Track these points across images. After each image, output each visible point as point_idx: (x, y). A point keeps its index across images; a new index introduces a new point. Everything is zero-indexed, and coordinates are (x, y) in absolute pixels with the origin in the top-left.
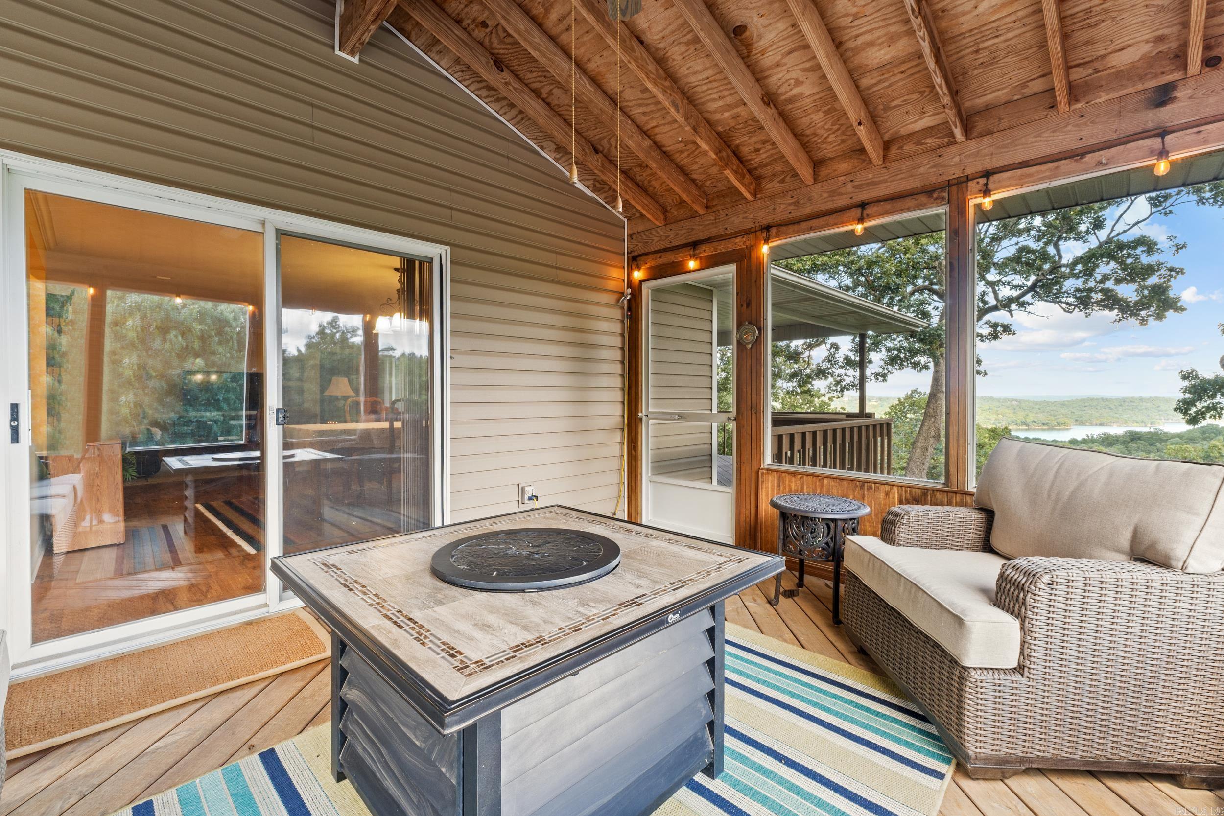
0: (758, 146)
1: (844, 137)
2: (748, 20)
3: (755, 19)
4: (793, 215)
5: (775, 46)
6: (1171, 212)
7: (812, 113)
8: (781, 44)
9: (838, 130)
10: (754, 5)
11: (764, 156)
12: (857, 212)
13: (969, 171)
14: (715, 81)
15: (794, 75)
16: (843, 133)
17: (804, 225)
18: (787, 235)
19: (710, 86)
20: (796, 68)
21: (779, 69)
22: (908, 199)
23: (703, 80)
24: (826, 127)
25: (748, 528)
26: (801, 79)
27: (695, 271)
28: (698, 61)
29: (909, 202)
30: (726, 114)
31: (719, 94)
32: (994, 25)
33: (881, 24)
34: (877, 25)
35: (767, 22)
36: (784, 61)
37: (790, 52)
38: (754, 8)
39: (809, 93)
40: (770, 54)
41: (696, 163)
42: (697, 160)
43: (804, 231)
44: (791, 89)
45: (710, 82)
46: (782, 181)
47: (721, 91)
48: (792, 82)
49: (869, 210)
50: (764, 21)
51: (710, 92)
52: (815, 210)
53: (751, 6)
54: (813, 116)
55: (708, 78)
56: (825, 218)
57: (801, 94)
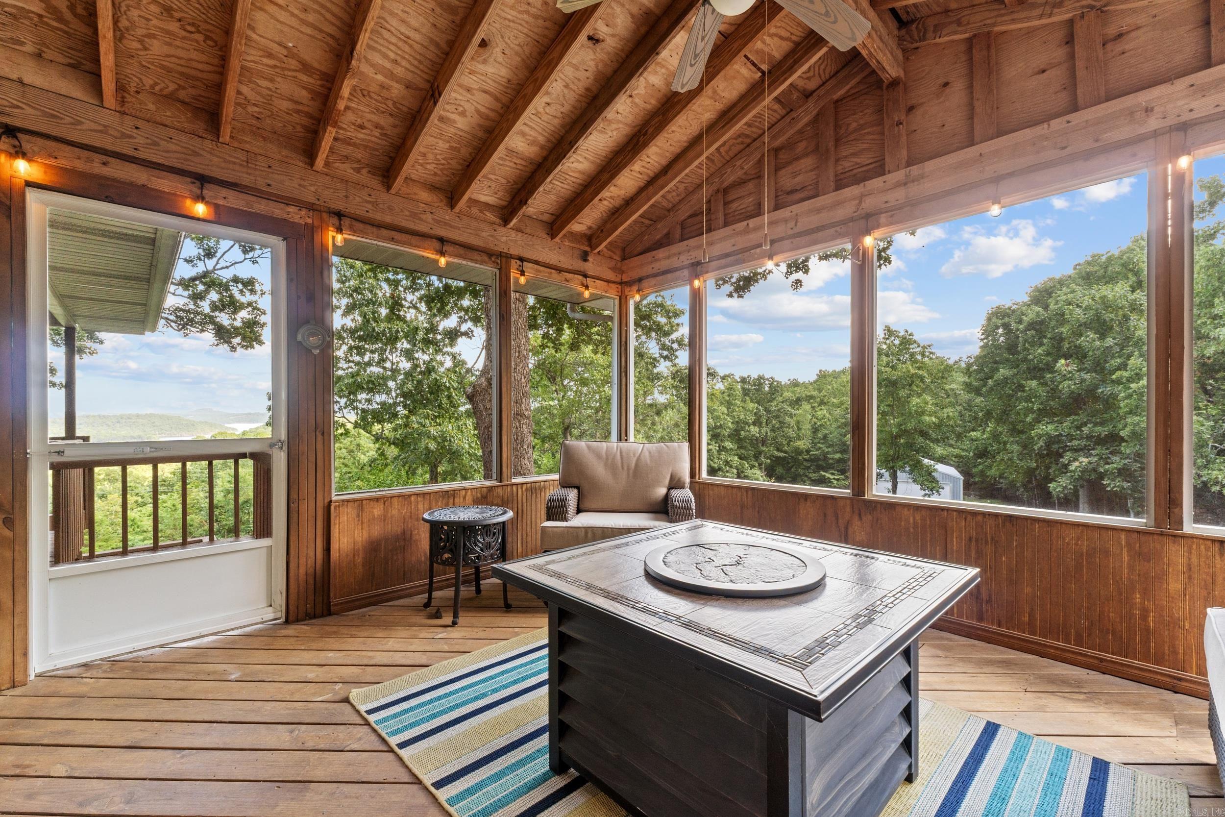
0: (367, 124)
1: (439, 172)
2: (494, 44)
3: (498, 49)
4: (368, 215)
5: (483, 78)
6: (257, 262)
7: (444, 140)
8: (488, 81)
9: (443, 165)
10: (509, 42)
11: (362, 136)
12: (437, 244)
13: (512, 252)
14: (411, 46)
15: (467, 106)
16: (441, 170)
17: (384, 232)
18: (364, 234)
19: (400, 44)
20: (475, 103)
21: (465, 93)
22: (476, 253)
23: (402, 34)
24: (438, 157)
25: (311, 581)
26: (467, 113)
27: (204, 220)
28: (421, 18)
29: (476, 255)
30: (379, 77)
31: (398, 58)
32: (567, 177)
33: (540, 131)
34: (536, 127)
35: (500, 59)
36: (475, 92)
37: (485, 92)
38: (506, 43)
39: (459, 126)
40: (475, 78)
41: (272, 80)
42: (279, 79)
43: (385, 239)
44: (453, 113)
45: (405, 42)
46: (358, 170)
47: (404, 58)
48: (461, 109)
49: (447, 248)
50: (500, 57)
51: (392, 47)
52: (396, 223)
53: (507, 40)
54: (440, 142)
55: (408, 38)
56: (407, 236)
57: (455, 122)
